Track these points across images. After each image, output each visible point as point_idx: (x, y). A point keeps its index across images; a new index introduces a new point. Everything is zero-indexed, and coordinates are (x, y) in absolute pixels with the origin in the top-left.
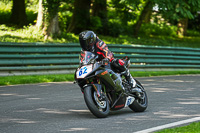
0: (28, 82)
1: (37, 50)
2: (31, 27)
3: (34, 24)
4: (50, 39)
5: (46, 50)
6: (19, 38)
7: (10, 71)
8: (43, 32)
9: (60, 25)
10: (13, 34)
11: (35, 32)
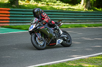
0: (77, 27)
1: (81, 14)
2: (79, 5)
3: (80, 4)
4: (87, 10)
5: (85, 14)
6: (74, 9)
7: (70, 22)
8: (84, 7)
9: (91, 4)
10: (72, 7)
11: (81, 7)
